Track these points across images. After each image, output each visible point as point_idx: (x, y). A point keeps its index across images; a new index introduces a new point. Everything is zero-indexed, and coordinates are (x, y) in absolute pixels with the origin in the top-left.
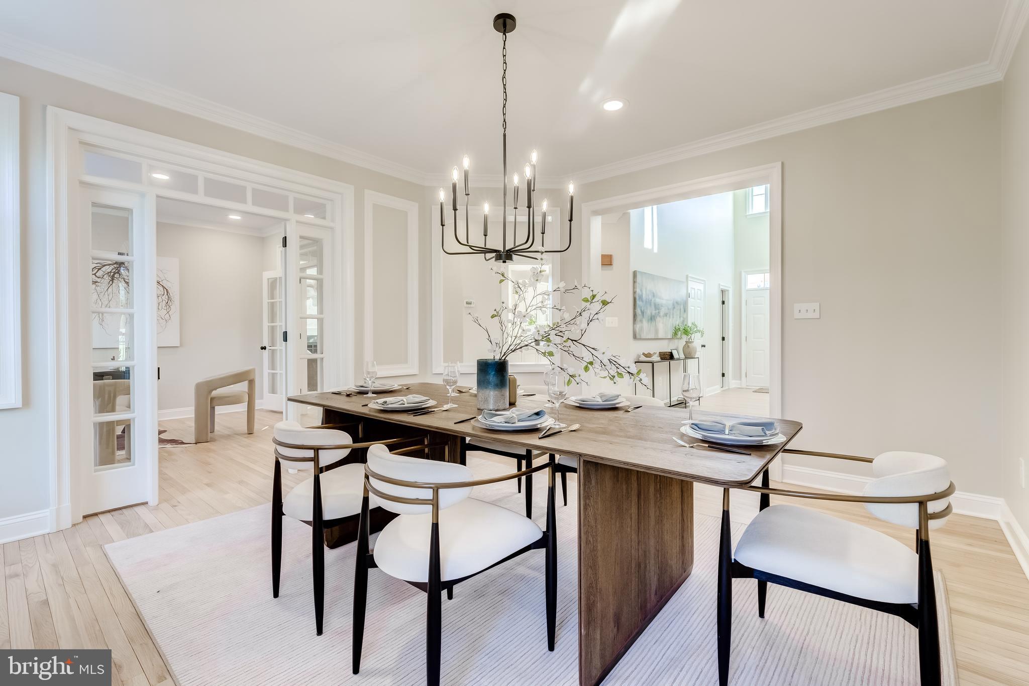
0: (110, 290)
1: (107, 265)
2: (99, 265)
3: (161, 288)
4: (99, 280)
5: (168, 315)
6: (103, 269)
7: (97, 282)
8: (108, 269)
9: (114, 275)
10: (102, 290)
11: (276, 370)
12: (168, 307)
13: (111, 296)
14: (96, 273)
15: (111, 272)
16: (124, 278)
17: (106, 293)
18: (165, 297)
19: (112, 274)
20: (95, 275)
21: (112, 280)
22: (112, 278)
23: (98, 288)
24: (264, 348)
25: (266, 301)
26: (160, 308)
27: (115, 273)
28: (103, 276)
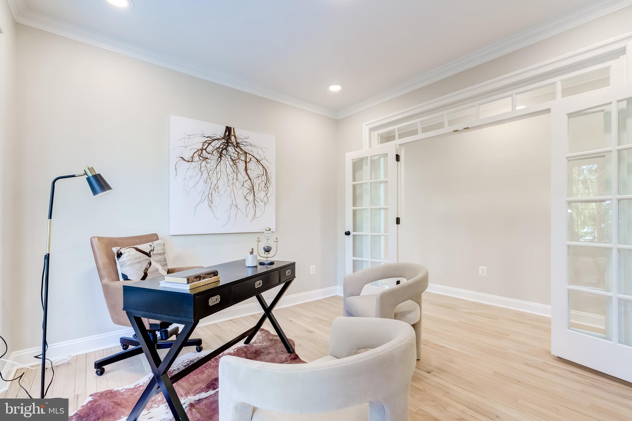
0: (218, 167)
1: (216, 139)
2: (209, 139)
3: (261, 168)
4: (209, 156)
5: (266, 197)
6: (213, 144)
7: (207, 158)
8: (217, 144)
9: (221, 152)
10: (212, 167)
11: (362, 257)
12: (266, 188)
13: (219, 174)
14: (206, 148)
15: (219, 148)
16: (231, 156)
17: (215, 172)
18: (264, 178)
19: (221, 149)
20: (206, 151)
21: (221, 157)
22: (220, 155)
23: (208, 165)
24: (348, 233)
25: (349, 183)
26: (260, 189)
27: (223, 150)
28: (213, 152)
